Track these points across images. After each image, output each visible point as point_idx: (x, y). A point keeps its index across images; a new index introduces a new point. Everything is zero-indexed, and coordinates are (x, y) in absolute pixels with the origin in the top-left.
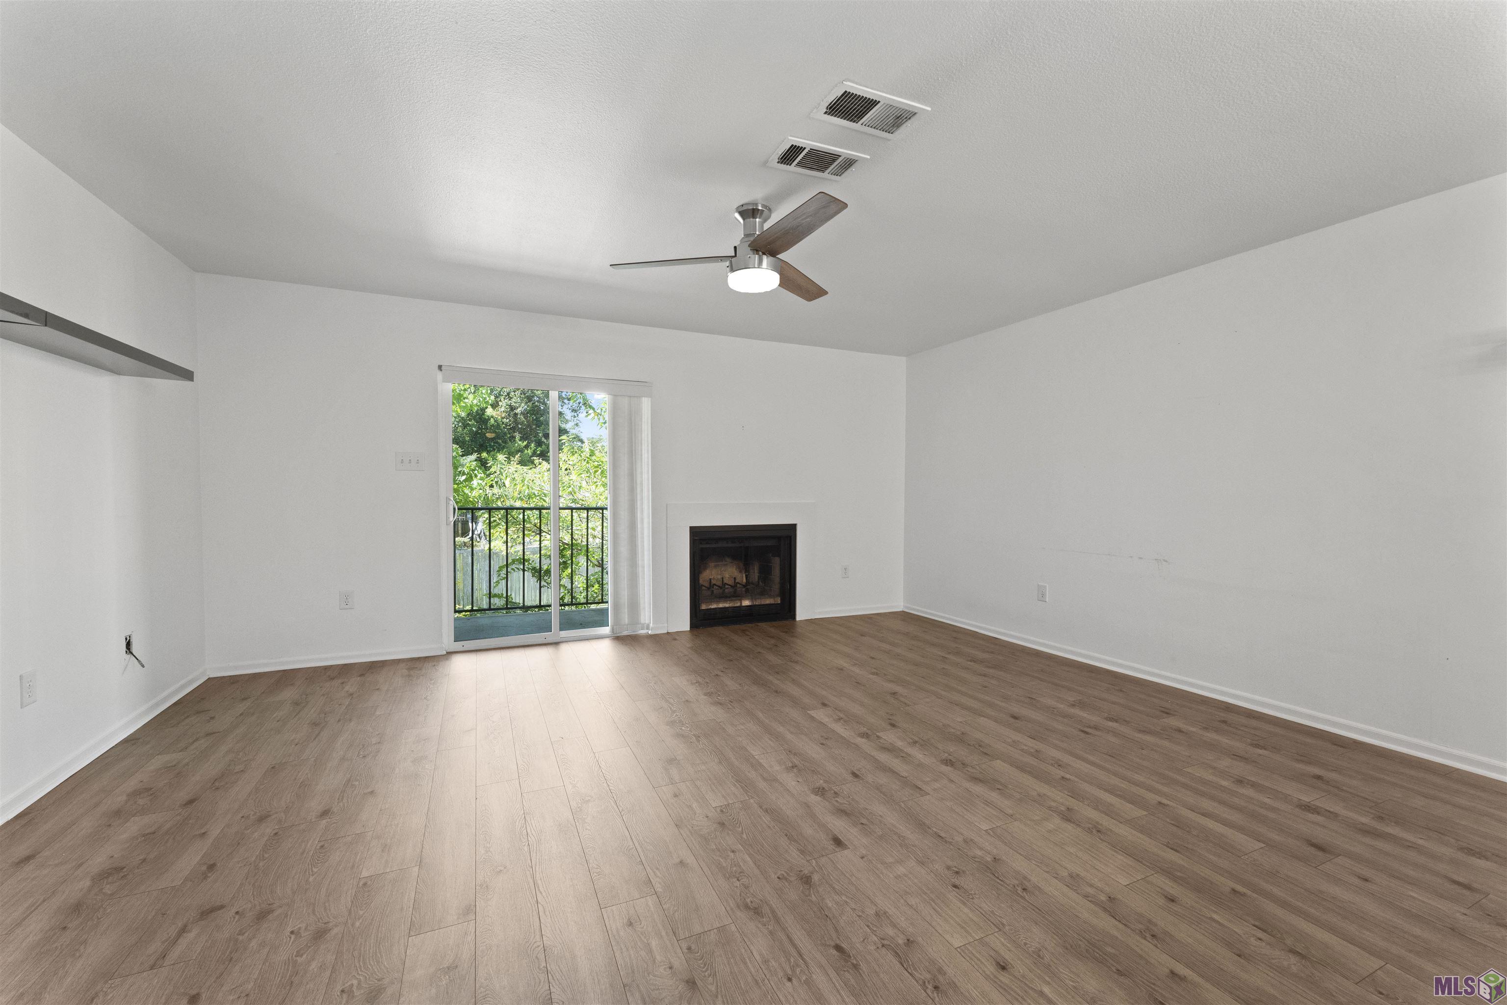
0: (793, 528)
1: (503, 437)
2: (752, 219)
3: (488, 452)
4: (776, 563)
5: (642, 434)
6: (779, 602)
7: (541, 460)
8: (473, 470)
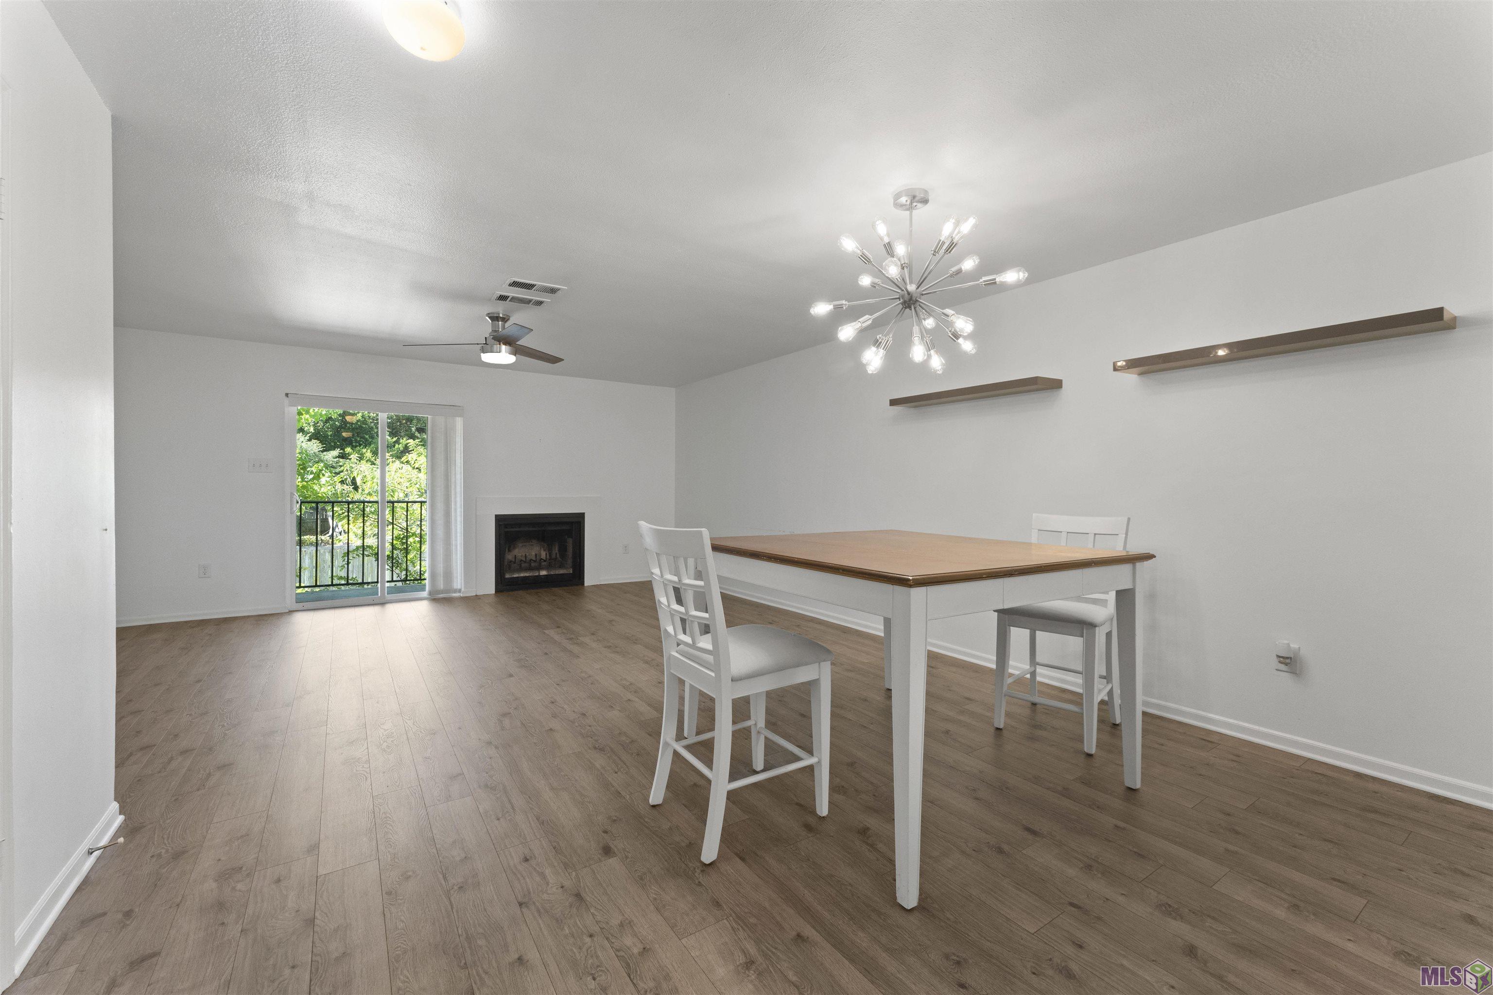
0: (582, 515)
1: (370, 431)
2: (497, 322)
3: (353, 447)
4: (570, 542)
5: (455, 445)
6: (571, 572)
7: (394, 459)
8: (321, 471)
